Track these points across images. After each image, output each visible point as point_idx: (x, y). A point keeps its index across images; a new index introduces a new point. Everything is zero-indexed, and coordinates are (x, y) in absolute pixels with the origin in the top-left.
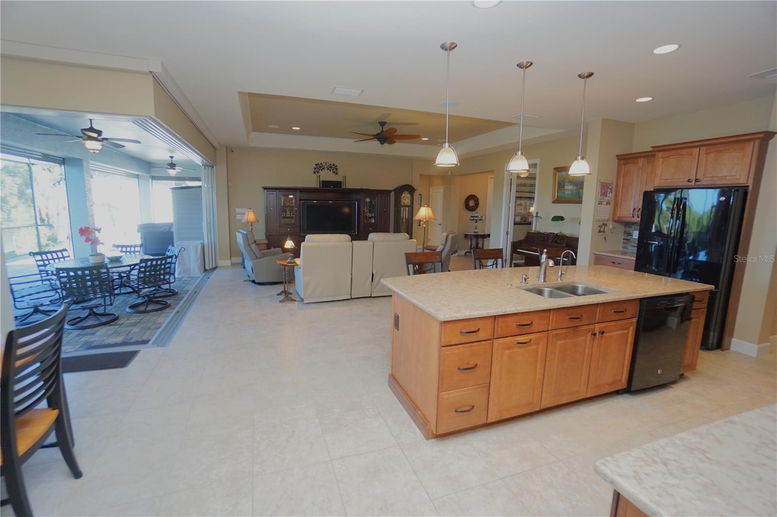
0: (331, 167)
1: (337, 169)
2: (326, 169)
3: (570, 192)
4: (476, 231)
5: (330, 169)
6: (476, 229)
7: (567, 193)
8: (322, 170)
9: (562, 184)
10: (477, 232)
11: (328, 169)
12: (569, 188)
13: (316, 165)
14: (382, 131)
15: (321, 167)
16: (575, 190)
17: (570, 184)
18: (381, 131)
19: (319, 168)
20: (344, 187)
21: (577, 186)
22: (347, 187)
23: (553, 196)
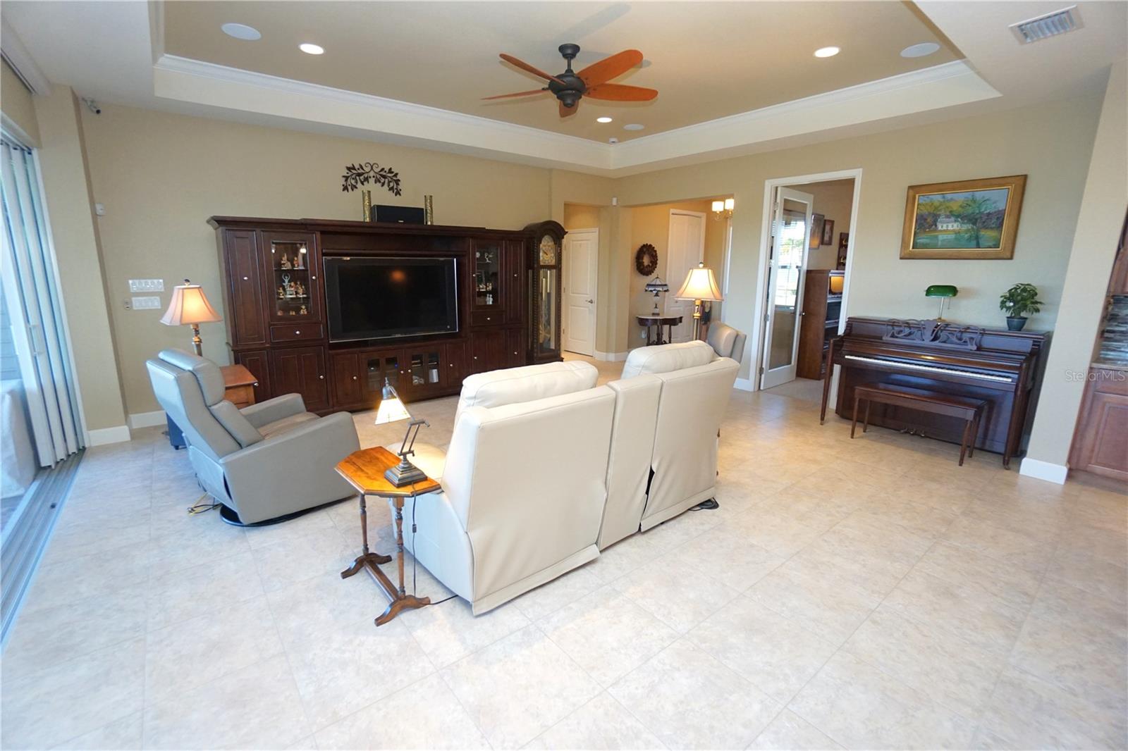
0: (384, 177)
1: (397, 182)
2: (372, 180)
3: (952, 236)
4: (657, 311)
5: (382, 180)
6: (656, 307)
7: (941, 237)
8: (363, 184)
9: (930, 220)
10: (658, 314)
11: (377, 181)
12: (950, 228)
13: (349, 169)
14: (569, 71)
15: (359, 175)
16: (968, 231)
17: (953, 219)
18: (566, 71)
19: (355, 176)
20: (429, 223)
21: (974, 224)
22: (434, 224)
23: (904, 243)
